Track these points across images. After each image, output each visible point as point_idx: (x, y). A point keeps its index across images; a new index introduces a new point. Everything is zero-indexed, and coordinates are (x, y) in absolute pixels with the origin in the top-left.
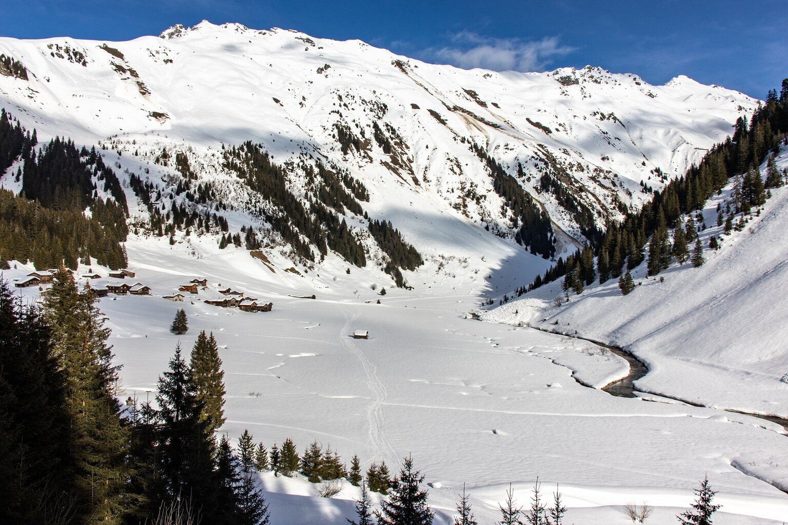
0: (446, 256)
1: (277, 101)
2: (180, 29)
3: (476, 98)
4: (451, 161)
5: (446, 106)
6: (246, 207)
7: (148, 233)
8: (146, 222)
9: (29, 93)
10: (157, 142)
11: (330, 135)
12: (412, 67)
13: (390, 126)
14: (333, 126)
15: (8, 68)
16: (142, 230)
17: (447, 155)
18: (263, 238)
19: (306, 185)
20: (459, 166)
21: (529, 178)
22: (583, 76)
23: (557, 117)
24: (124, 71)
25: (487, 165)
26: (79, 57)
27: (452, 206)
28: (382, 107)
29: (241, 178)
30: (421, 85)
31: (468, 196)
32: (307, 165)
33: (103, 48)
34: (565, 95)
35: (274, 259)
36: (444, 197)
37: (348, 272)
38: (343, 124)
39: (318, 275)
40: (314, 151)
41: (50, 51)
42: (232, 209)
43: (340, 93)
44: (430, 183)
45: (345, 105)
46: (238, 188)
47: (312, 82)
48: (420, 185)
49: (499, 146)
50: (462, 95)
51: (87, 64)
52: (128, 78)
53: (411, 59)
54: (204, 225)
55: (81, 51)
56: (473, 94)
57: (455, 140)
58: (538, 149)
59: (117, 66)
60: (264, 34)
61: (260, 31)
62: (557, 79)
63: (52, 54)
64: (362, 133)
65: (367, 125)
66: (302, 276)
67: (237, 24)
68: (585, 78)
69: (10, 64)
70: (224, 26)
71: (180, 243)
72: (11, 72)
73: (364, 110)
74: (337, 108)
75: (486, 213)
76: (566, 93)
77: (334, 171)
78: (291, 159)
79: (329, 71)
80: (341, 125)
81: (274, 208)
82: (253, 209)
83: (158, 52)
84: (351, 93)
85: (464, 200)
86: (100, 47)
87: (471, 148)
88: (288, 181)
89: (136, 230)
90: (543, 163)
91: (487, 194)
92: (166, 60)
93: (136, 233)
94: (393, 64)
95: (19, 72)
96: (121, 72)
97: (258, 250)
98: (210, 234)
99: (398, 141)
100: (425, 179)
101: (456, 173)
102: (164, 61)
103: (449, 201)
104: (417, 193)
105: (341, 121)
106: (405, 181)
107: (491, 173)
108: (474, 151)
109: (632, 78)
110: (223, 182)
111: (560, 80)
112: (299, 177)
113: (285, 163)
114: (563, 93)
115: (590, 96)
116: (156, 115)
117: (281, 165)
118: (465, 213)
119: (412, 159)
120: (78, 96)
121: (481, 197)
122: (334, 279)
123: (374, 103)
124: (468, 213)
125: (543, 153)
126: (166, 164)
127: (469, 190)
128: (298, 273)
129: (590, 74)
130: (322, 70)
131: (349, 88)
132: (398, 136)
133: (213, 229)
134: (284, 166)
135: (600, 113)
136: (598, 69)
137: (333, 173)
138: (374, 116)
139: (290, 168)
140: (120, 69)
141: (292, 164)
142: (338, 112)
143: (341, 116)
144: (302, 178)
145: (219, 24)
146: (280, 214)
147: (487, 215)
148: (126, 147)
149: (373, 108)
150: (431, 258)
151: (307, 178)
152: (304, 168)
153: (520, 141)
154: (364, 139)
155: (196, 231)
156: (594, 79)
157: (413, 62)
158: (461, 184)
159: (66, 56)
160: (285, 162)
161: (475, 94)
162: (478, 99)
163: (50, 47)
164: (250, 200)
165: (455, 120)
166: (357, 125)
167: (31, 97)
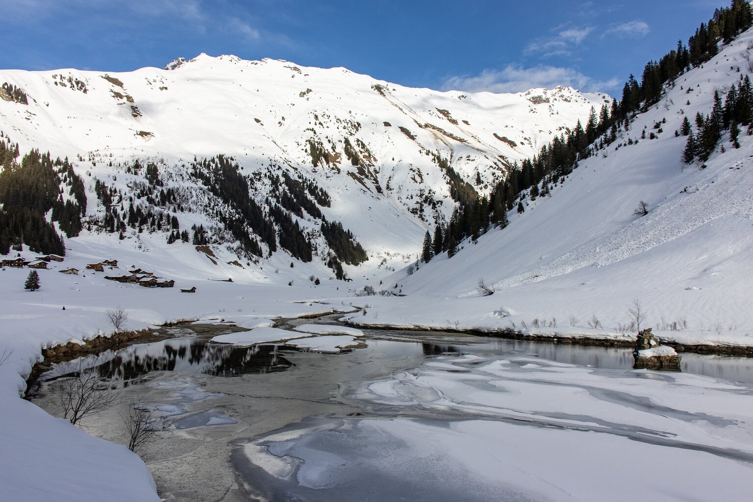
0: (392, 253)
1: (257, 121)
2: (182, 62)
3: (448, 117)
4: (414, 171)
5: (418, 124)
6: (204, 210)
7: (100, 229)
8: (100, 220)
9: (27, 115)
10: (132, 155)
11: (303, 150)
12: (391, 90)
13: (361, 141)
14: (306, 141)
15: (10, 94)
16: (95, 227)
17: (410, 166)
18: (213, 236)
19: (270, 192)
20: (420, 176)
21: (486, 185)
22: (554, 95)
23: (523, 132)
24: (121, 97)
25: (447, 174)
26: (81, 86)
27: (410, 210)
28: (355, 125)
29: (205, 185)
30: (396, 106)
31: (425, 201)
32: (274, 175)
33: (104, 78)
34: (533, 112)
35: (220, 253)
36: (404, 203)
37: (292, 266)
38: (316, 140)
39: (261, 268)
40: (284, 163)
41: (54, 80)
42: (190, 211)
43: (317, 113)
44: (392, 191)
45: (320, 123)
46: (200, 194)
47: (294, 105)
48: (382, 193)
49: (462, 157)
50: (435, 114)
51: (87, 91)
52: (124, 103)
53: (389, 83)
54: (156, 223)
55: (83, 80)
56: (445, 113)
57: (421, 153)
58: (498, 160)
59: (115, 93)
60: (256, 64)
61: (253, 61)
62: (529, 98)
63: (56, 83)
64: (334, 148)
65: (339, 141)
66: (244, 268)
67: (232, 56)
68: (556, 97)
69: (12, 91)
70: (219, 57)
71: (129, 238)
72: (12, 98)
73: (338, 128)
74: (312, 126)
75: (441, 216)
76: (534, 110)
77: (301, 181)
78: (260, 170)
79: (310, 95)
80: (314, 141)
81: (232, 211)
82: (211, 211)
83: (155, 81)
84: (327, 113)
85: (422, 206)
86: (102, 77)
87: (434, 159)
88: (254, 189)
89: (89, 227)
90: (501, 172)
91: (443, 200)
92: (161, 87)
93: (89, 229)
94: (372, 87)
95: (20, 98)
96: (118, 98)
97: (205, 246)
98: (161, 231)
99: (367, 154)
100: (388, 188)
101: (416, 182)
102: (160, 88)
103: (408, 206)
104: (378, 200)
105: (315, 137)
106: (369, 189)
107: (449, 181)
108: (436, 162)
109: (601, 96)
110: (188, 188)
111: (531, 99)
112: (265, 185)
113: (253, 174)
114: (532, 110)
115: (557, 113)
116: (143, 134)
117: (249, 175)
118: (421, 217)
119: (378, 170)
120: (72, 119)
121: (438, 202)
122: (277, 272)
123: (348, 121)
124: (423, 217)
125: (502, 163)
126: (136, 173)
127: (426, 197)
128: (240, 265)
129: (560, 94)
130: (304, 93)
131: (326, 109)
132: (367, 150)
133: (164, 227)
134: (252, 176)
135: (565, 128)
136: (569, 89)
137: (300, 182)
138: (347, 133)
139: (258, 177)
140: (118, 95)
141: (260, 174)
142: (312, 130)
143: (315, 133)
144: (267, 187)
145: (216, 57)
146: (237, 216)
147: (441, 218)
148: (102, 159)
149: (346, 126)
150: (376, 255)
151: (272, 186)
152: (271, 178)
153: (482, 153)
154: (335, 153)
155: (148, 228)
156: (564, 98)
157: (391, 86)
158: (420, 191)
159: (69, 85)
160: (253, 172)
161: (448, 113)
162: (450, 118)
163: (55, 77)
164: (209, 204)
165: (424, 136)
166: (329, 141)
167: (28, 119)
